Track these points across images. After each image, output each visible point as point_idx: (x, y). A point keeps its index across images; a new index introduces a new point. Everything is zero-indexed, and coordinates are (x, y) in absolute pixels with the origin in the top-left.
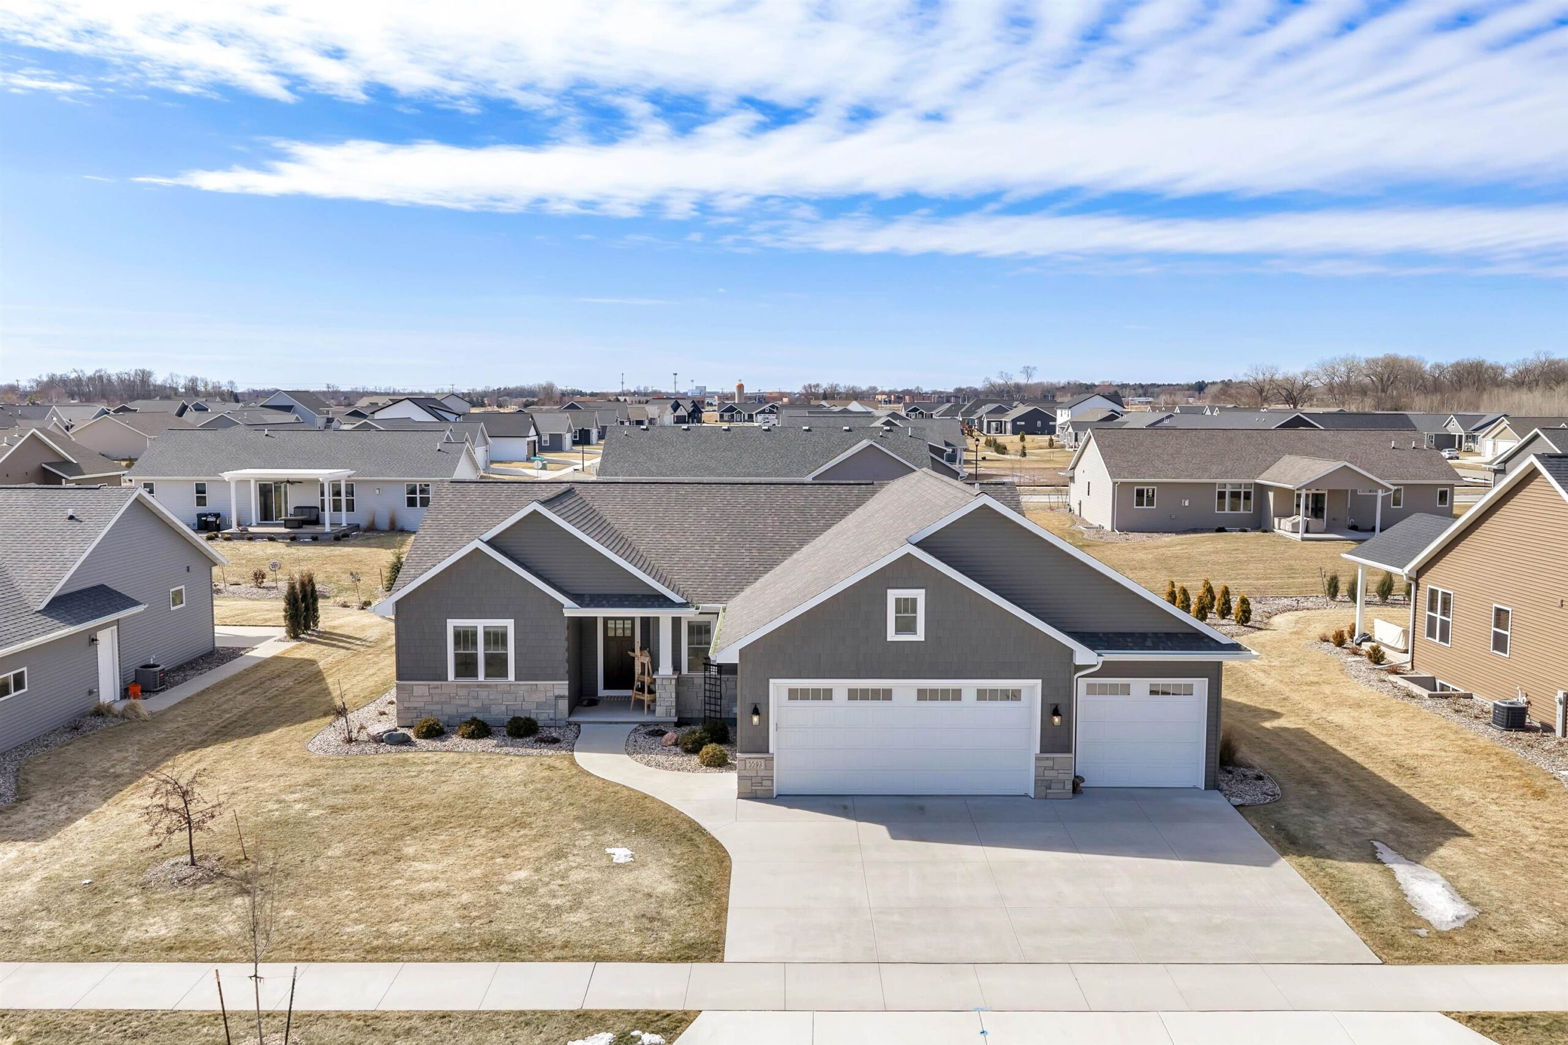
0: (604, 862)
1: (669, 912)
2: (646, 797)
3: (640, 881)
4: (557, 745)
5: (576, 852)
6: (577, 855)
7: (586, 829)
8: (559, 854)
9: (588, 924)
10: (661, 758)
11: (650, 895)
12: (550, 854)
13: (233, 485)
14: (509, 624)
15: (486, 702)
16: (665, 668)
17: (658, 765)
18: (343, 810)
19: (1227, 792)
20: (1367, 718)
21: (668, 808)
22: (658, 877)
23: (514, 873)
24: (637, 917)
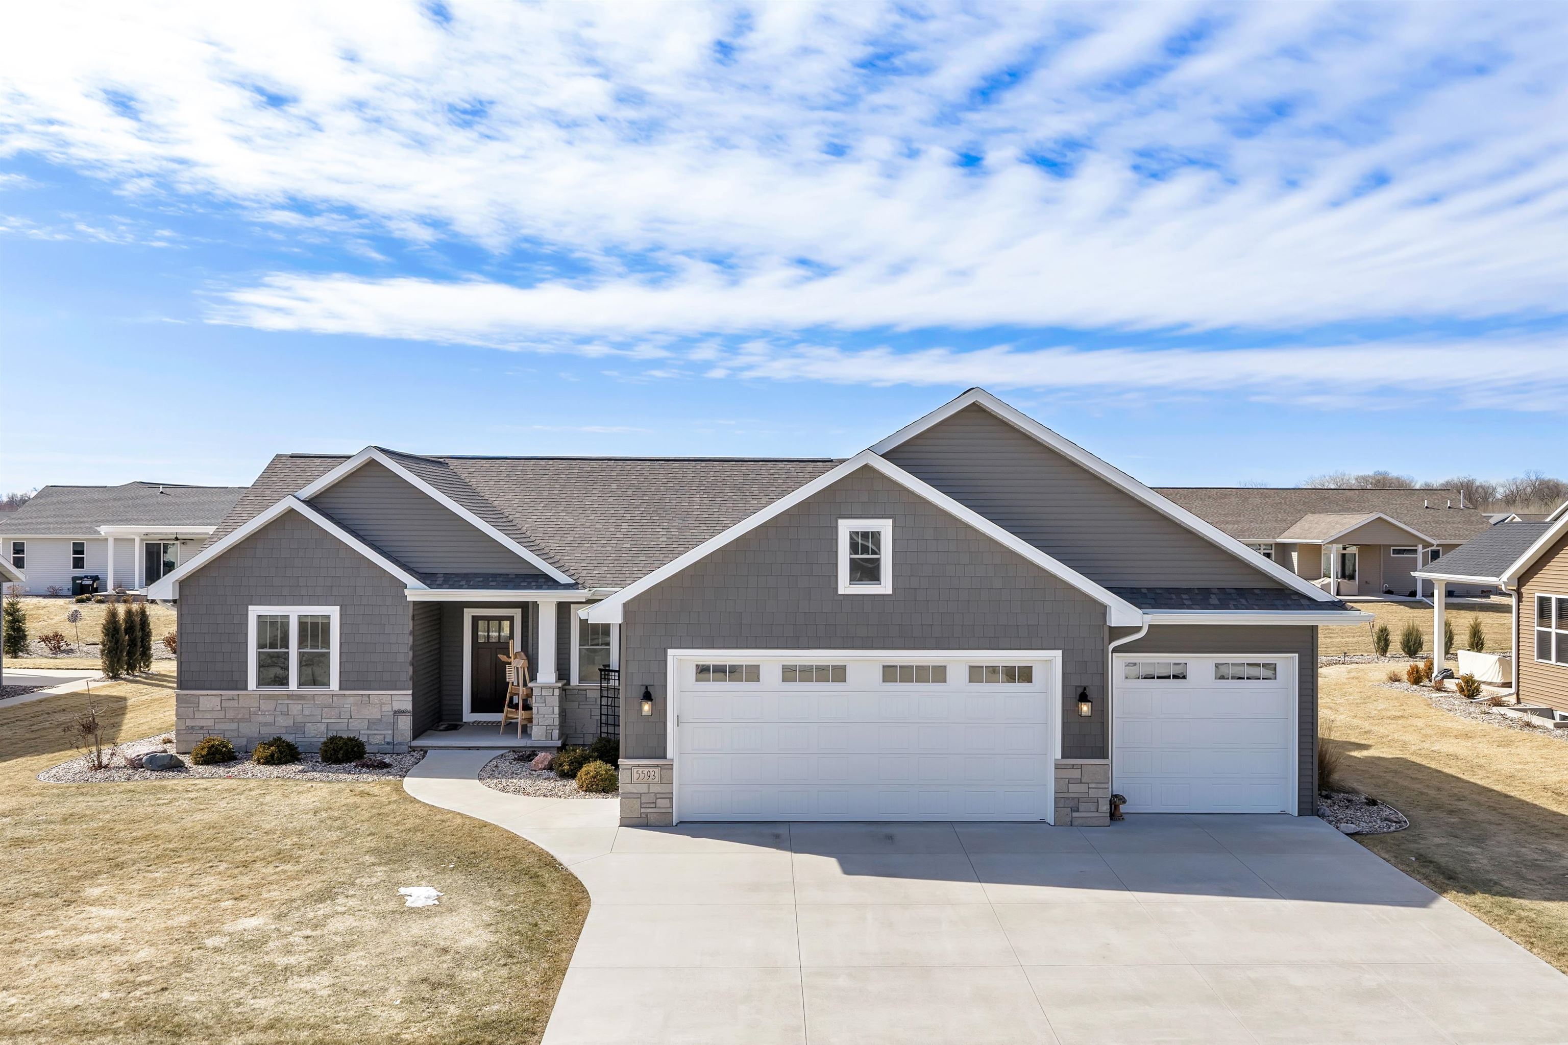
0: (392, 905)
1: (468, 975)
2: (485, 825)
3: (438, 931)
4: (385, 770)
5: (351, 892)
6: (352, 896)
7: (380, 864)
8: (326, 895)
9: (325, 993)
10: (523, 783)
11: (445, 951)
12: (310, 896)
13: (111, 542)
14: (333, 612)
15: (299, 719)
16: (547, 674)
17: (517, 791)
18: (30, 842)
19: (1331, 818)
20: (1484, 748)
21: (514, 838)
22: (469, 925)
23: (240, 921)
24: (412, 982)
